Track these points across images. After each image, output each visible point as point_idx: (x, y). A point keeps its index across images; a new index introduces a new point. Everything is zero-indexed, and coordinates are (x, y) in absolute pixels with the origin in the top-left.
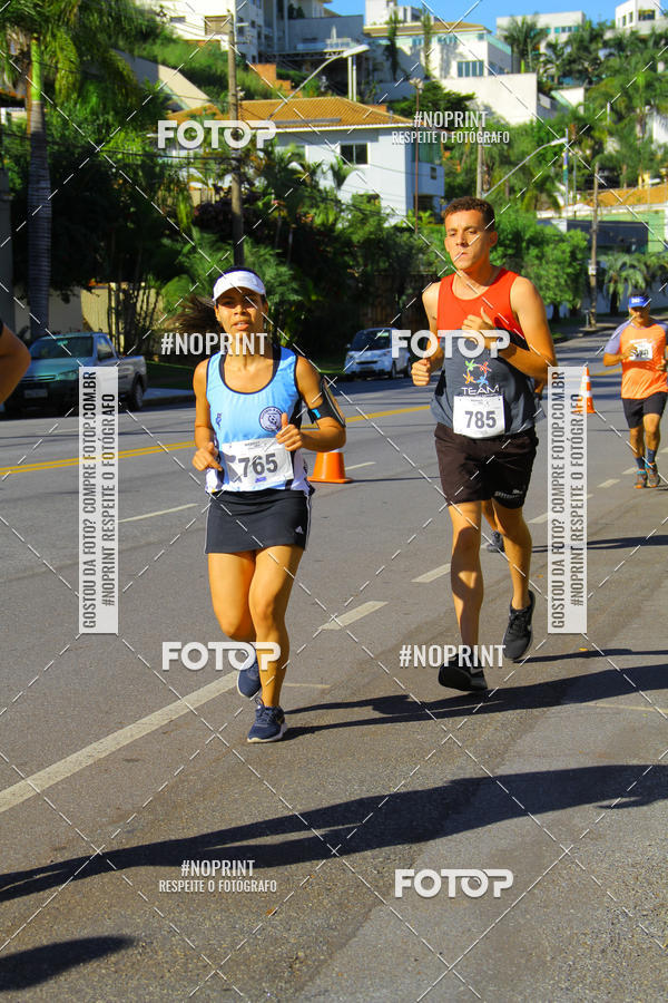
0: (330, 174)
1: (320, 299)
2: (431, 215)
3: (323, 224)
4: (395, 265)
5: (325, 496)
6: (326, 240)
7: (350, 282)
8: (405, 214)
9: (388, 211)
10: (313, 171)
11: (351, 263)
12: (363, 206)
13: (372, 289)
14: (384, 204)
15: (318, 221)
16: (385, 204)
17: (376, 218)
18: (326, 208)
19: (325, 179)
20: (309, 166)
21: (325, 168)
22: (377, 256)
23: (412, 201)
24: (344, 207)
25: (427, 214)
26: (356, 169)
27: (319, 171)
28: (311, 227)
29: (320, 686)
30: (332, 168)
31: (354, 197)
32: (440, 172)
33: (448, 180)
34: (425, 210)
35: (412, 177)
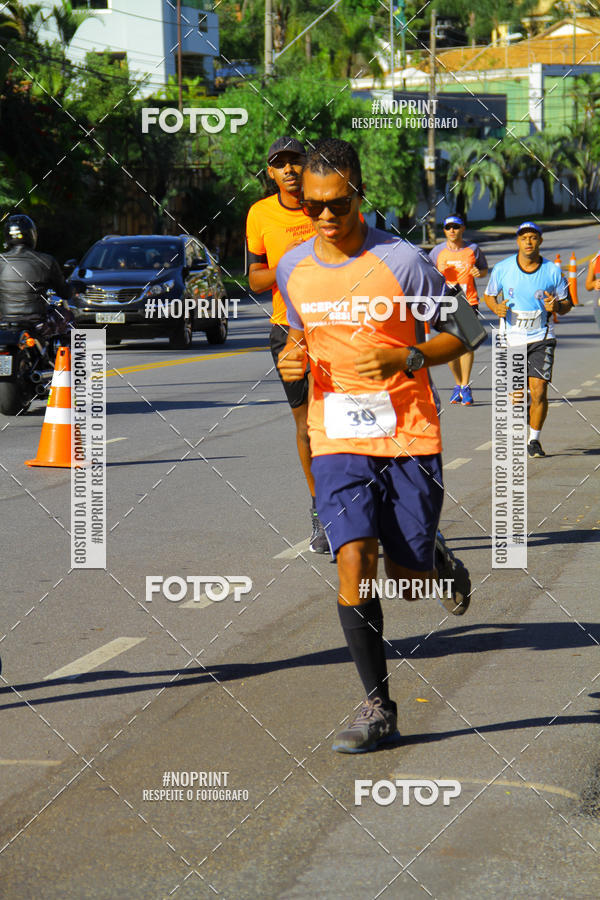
0: (53, 22)
1: (44, 203)
2: (201, 84)
3: (45, 96)
4: (152, 155)
5: (54, 487)
6: (50, 117)
7: (87, 179)
8: (163, 81)
9: (138, 77)
10: (28, 17)
11: (87, 152)
12: (102, 70)
13: (118, 190)
14: (132, 66)
15: (39, 88)
16: (136, 67)
17: (122, 87)
18: (48, 72)
19: (47, 29)
20: (22, 10)
21: (46, 12)
22: (125, 142)
23: (173, 63)
24: (75, 70)
25: (196, 82)
26: (91, 16)
27: (37, 18)
28: (28, 99)
29: (47, 763)
30: (56, 13)
31: (90, 56)
32: (213, 21)
33: (224, 33)
34: (192, 77)
35: (173, 28)
